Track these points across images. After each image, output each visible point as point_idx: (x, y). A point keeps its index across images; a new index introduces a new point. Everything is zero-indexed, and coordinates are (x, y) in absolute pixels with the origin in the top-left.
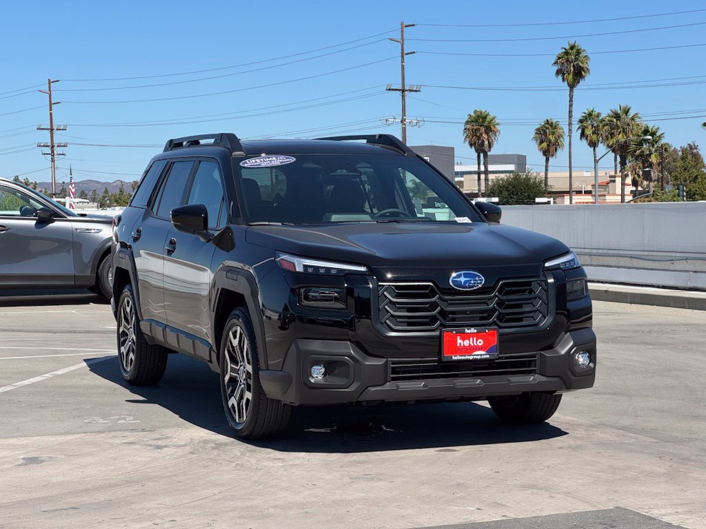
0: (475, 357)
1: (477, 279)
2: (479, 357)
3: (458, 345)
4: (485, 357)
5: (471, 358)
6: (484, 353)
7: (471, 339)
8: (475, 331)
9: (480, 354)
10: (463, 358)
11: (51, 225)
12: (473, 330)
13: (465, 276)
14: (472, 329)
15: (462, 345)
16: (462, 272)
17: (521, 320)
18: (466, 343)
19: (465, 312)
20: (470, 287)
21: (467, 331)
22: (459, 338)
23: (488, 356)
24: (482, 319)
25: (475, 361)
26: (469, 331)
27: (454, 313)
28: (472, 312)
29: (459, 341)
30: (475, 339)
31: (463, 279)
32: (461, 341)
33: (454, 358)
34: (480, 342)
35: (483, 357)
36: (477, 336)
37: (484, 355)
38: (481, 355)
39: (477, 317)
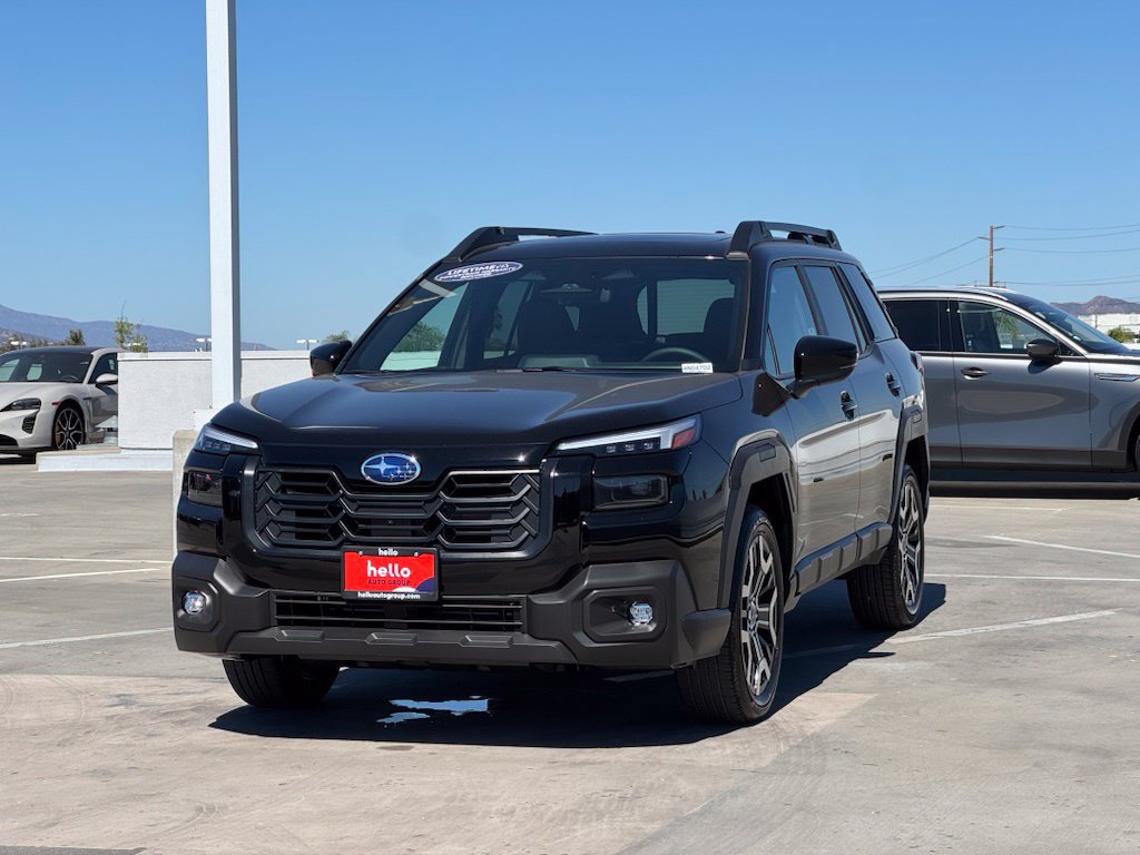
0: (396, 596)
1: (407, 467)
2: (402, 597)
3: (369, 574)
4: (412, 597)
5: (389, 597)
6: (413, 590)
7: (390, 566)
8: (396, 553)
9: (407, 592)
10: (376, 596)
11: (1055, 367)
12: (391, 552)
13: (388, 460)
14: (391, 550)
15: (375, 575)
16: (382, 456)
17: (487, 539)
18: (382, 572)
19: (384, 521)
20: (394, 480)
21: (381, 552)
22: (369, 562)
23: (418, 597)
24: (414, 533)
25: (395, 602)
26: (385, 553)
27: (367, 521)
28: (396, 521)
29: (370, 568)
30: (396, 566)
31: (383, 467)
32: (374, 569)
33: (359, 594)
34: (406, 573)
35: (408, 596)
36: (400, 560)
37: (411, 593)
38: (406, 594)
39: (407, 530)
